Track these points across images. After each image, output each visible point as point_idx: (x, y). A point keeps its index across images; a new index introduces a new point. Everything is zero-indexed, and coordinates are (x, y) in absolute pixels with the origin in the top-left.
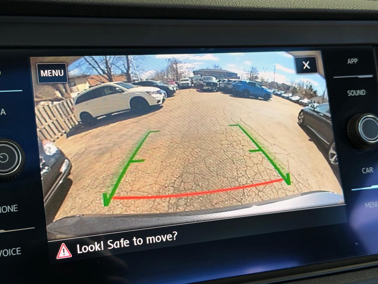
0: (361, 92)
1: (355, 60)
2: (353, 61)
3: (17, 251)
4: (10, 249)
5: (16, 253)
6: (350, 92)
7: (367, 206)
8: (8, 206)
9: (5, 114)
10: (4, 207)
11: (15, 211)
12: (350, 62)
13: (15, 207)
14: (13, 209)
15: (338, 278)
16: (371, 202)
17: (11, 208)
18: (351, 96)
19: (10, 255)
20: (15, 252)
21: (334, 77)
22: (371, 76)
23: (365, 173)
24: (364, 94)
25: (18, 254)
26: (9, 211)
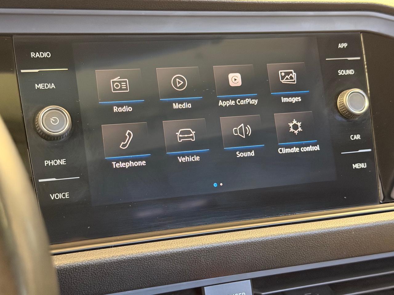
0: (351, 72)
1: (345, 45)
2: (343, 46)
3: (66, 195)
4: (60, 194)
5: (65, 197)
6: (340, 72)
7: (355, 167)
8: (59, 160)
9: (55, 88)
10: (55, 161)
11: (64, 164)
12: (340, 47)
13: (64, 161)
14: (63, 162)
15: (327, 222)
16: (358, 164)
17: (61, 161)
18: (341, 75)
19: (61, 198)
20: (64, 195)
21: (326, 59)
22: (359, 58)
23: (353, 139)
24: (353, 73)
25: (67, 197)
26: (59, 164)
